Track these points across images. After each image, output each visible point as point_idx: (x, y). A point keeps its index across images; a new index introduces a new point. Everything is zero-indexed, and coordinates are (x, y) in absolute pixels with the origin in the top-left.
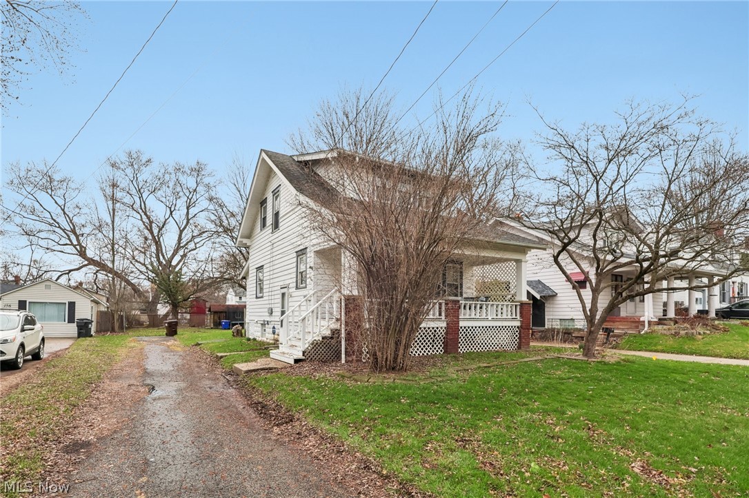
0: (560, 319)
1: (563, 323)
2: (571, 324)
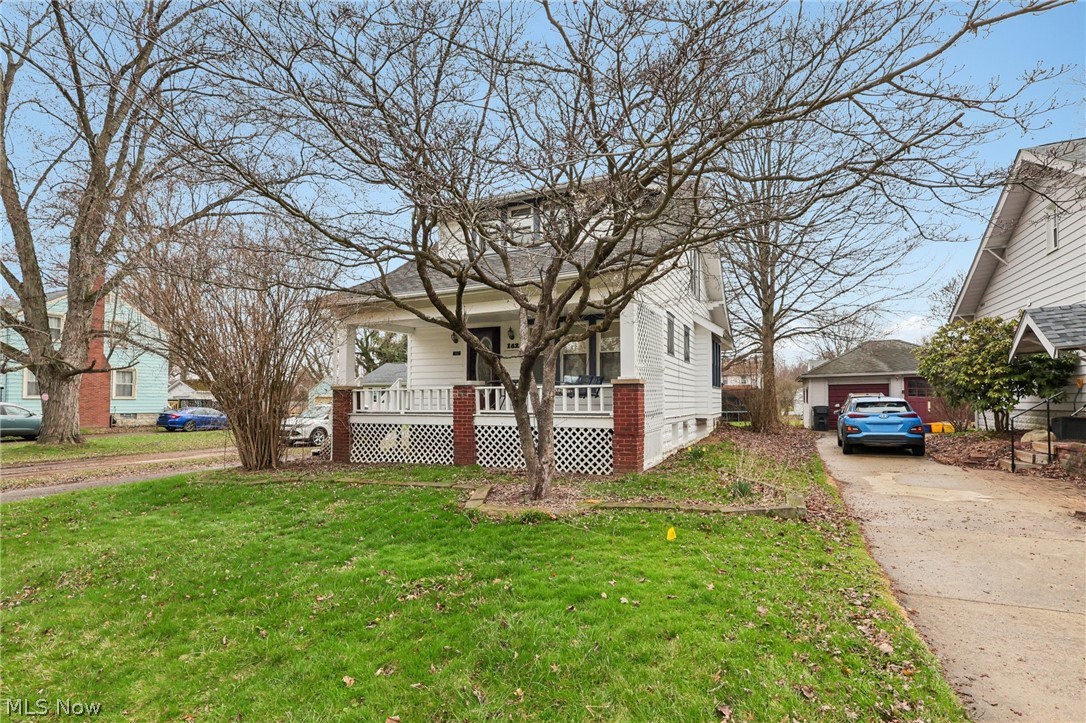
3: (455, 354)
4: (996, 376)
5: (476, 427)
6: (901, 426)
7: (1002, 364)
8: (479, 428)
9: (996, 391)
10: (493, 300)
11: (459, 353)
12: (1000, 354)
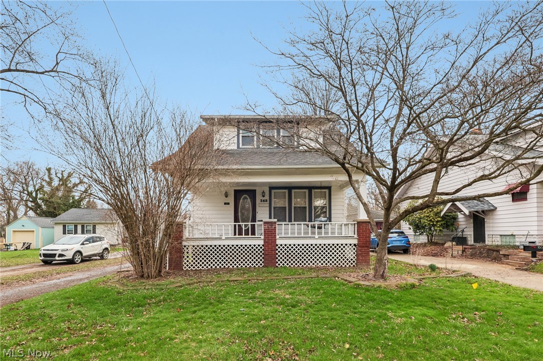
0: (501, 235)
1: (504, 240)
2: (512, 240)
3: (225, 204)
4: (437, 222)
5: (277, 245)
6: (403, 242)
7: (439, 217)
8: (279, 246)
9: (438, 227)
10: (287, 175)
11: (228, 204)
12: (438, 213)
